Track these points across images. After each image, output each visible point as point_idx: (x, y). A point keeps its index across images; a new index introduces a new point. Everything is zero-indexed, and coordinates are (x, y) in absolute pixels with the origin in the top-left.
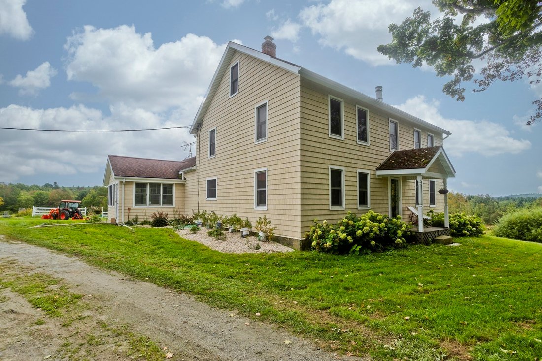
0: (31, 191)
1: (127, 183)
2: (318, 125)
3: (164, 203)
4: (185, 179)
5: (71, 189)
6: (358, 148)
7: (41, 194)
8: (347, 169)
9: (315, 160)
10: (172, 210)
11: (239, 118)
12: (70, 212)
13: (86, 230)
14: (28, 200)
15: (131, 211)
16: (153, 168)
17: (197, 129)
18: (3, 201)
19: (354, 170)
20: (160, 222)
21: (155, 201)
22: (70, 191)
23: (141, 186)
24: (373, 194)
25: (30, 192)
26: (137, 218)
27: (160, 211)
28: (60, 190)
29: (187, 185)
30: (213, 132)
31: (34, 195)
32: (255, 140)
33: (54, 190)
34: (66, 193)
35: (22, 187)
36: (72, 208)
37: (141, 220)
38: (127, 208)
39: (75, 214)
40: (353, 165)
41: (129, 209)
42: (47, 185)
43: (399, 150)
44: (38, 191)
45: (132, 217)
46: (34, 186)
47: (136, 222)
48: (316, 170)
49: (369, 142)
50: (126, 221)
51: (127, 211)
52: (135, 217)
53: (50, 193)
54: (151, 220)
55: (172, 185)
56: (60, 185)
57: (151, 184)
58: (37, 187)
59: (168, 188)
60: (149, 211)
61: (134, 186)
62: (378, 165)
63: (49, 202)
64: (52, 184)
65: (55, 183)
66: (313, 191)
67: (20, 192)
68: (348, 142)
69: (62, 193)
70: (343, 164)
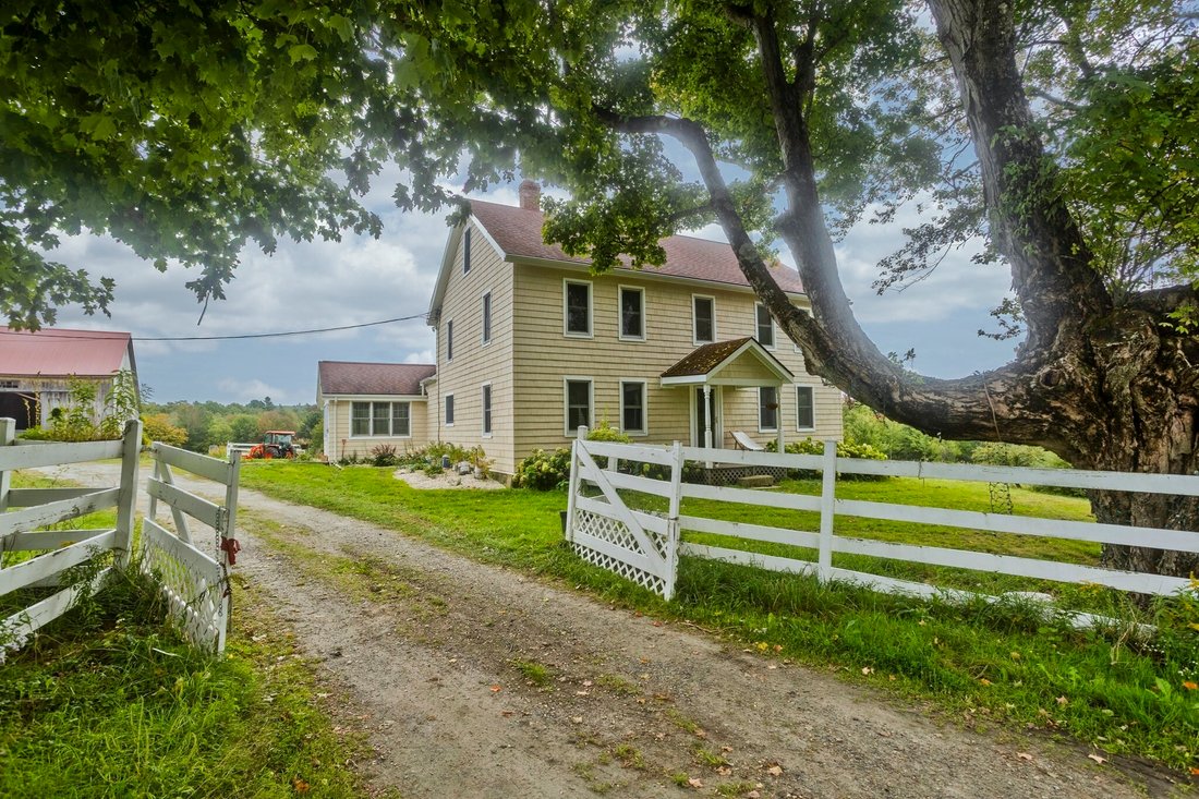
0: (230, 416)
1: (340, 403)
2: (544, 322)
3: (375, 432)
4: (426, 394)
5: (295, 409)
6: (622, 347)
7: (245, 421)
8: (598, 379)
9: (538, 370)
10: (403, 443)
11: (472, 308)
12: (279, 450)
13: (283, 470)
14: (225, 433)
15: (347, 444)
16: (381, 379)
17: (436, 318)
18: (186, 435)
19: (614, 380)
20: (383, 460)
21: (381, 428)
22: (294, 414)
23: (360, 408)
24: (652, 412)
25: (227, 417)
26: (355, 455)
27: (385, 444)
28: (275, 413)
29: (429, 403)
30: (450, 324)
31: (233, 423)
32: (482, 342)
33: (266, 413)
34: (286, 417)
35: (214, 408)
36: (282, 444)
37: (360, 457)
38: (340, 440)
39: (286, 452)
40: (612, 373)
41: (344, 441)
42: (255, 404)
43: (716, 341)
44: (240, 416)
45: (349, 453)
46: (234, 405)
47: (354, 460)
48: (540, 384)
49: (645, 336)
50: (340, 459)
51: (341, 444)
52: (352, 454)
53: (259, 418)
54: (373, 457)
55: (406, 405)
56: (276, 404)
57: (395, 404)
58: (239, 407)
59: (402, 409)
60: (370, 443)
61: (350, 407)
62: (665, 369)
63: (257, 434)
64: (263, 400)
65: (268, 399)
66: (534, 412)
67: (211, 418)
68: (599, 339)
69: (279, 417)
70: (593, 372)
